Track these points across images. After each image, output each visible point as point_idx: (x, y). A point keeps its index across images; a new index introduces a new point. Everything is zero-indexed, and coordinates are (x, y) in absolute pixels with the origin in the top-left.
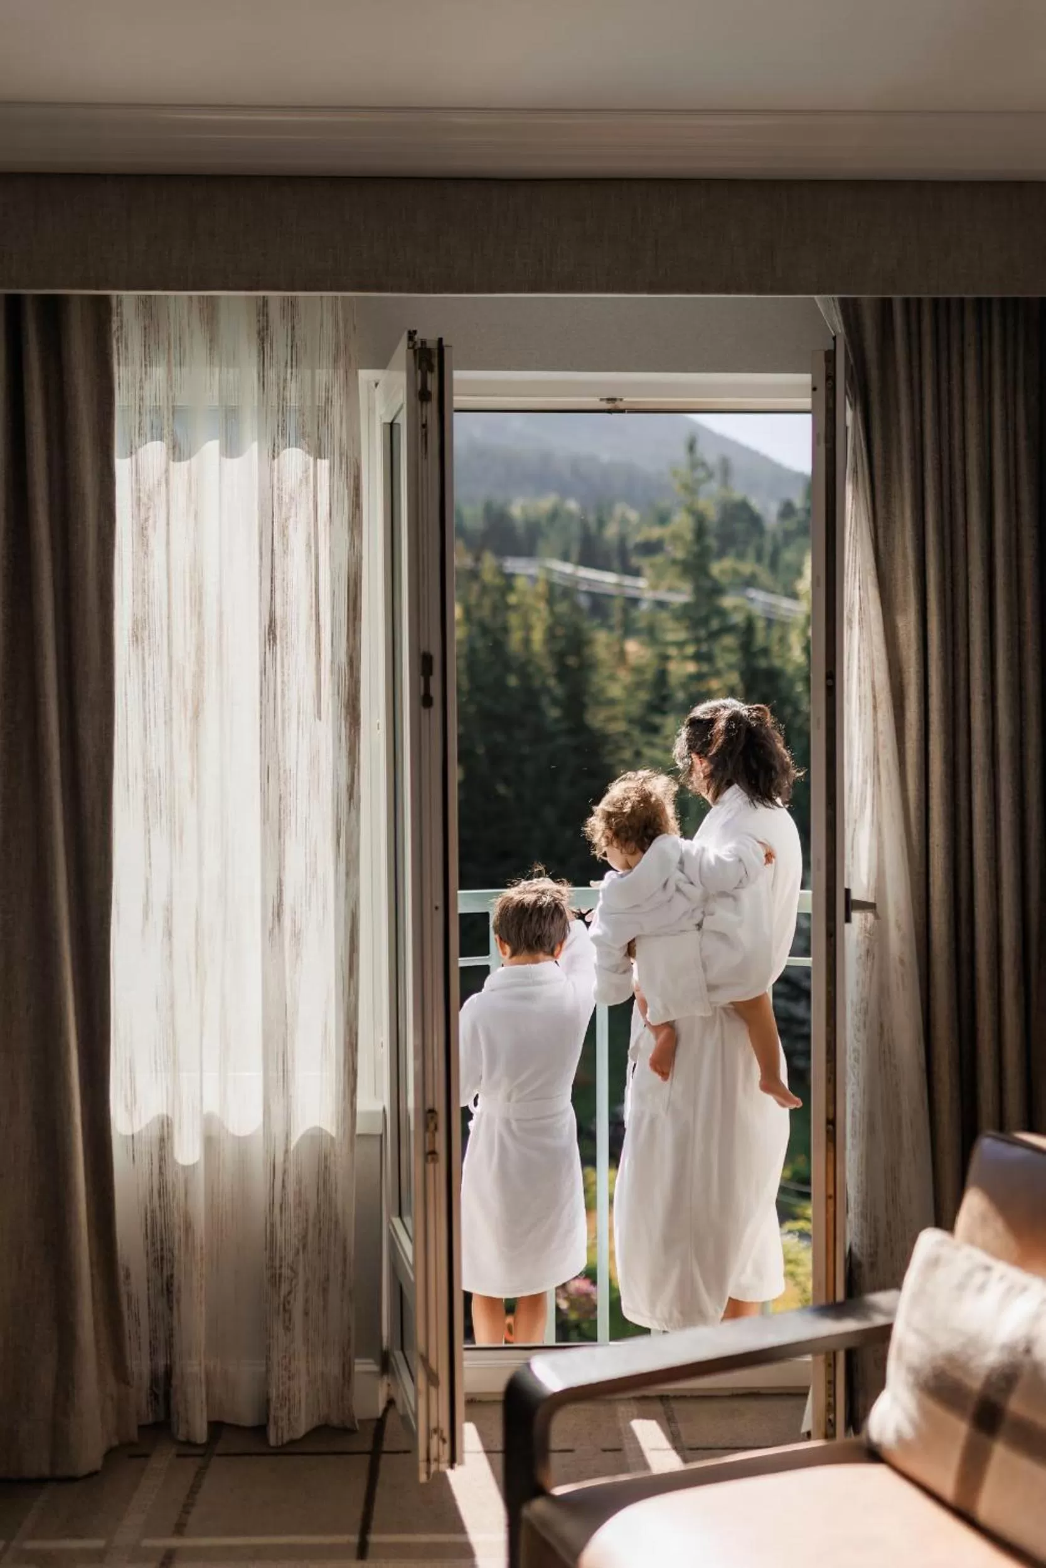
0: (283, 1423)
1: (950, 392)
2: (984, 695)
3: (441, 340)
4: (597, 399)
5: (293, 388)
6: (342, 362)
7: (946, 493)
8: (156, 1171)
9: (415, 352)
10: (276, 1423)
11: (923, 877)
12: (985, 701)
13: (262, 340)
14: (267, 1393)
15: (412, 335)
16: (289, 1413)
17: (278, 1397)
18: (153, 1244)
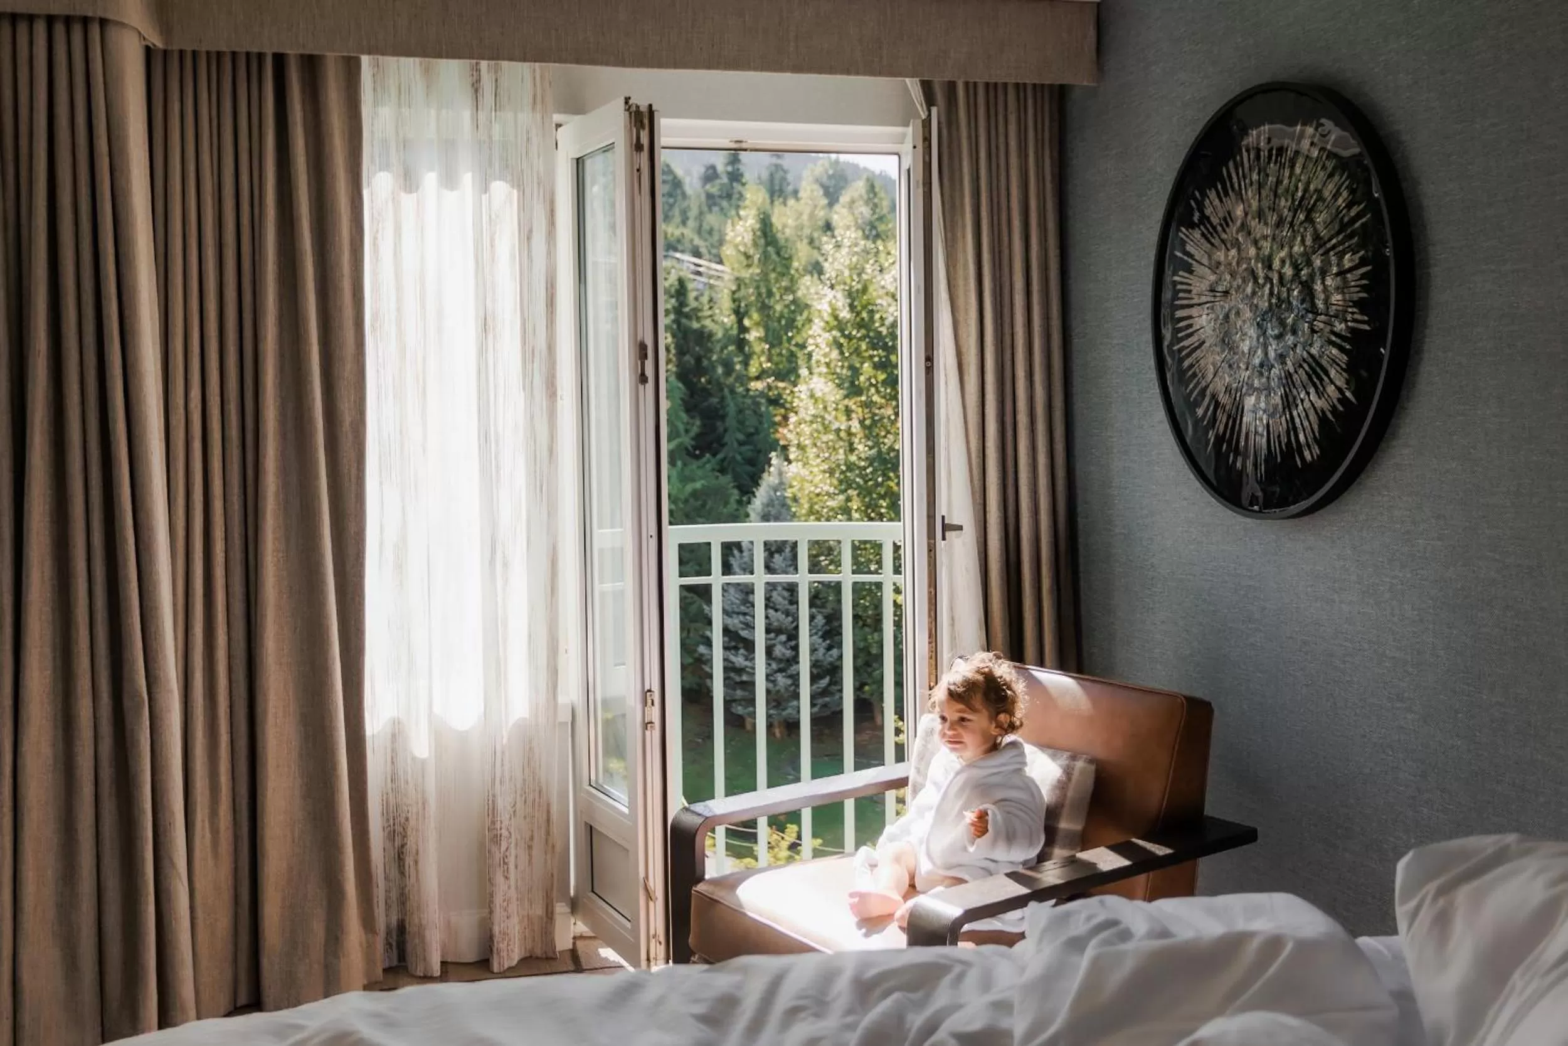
0: (504, 954)
1: (997, 148)
2: (1025, 371)
3: (650, 106)
4: (727, 141)
5: (496, 129)
6: (539, 106)
7: (995, 222)
8: (389, 760)
9: (630, 113)
10: (498, 953)
11: (981, 507)
12: (1026, 377)
13: (476, 91)
14: (491, 930)
15: (627, 100)
16: (508, 945)
17: (500, 932)
18: (388, 820)
